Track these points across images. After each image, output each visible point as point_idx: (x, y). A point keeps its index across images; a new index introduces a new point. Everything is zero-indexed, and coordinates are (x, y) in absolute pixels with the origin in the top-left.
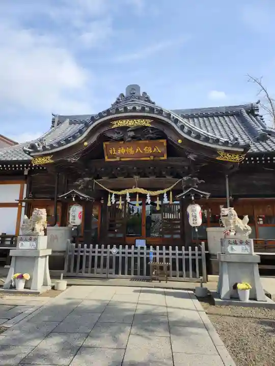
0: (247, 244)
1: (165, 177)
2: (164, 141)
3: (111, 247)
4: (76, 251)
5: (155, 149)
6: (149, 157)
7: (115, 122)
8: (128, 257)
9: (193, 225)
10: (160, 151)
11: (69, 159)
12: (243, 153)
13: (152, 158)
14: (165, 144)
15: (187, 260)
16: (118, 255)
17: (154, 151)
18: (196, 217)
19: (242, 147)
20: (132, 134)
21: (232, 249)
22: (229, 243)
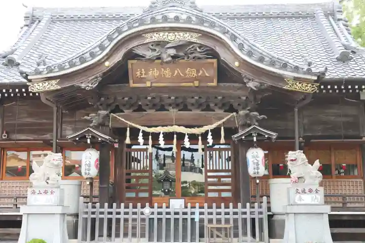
0: (317, 192)
1: (214, 111)
2: (215, 61)
3: (143, 207)
4: (93, 213)
5: (201, 72)
6: (193, 82)
7: (149, 35)
8: (167, 219)
10: (207, 75)
11: (83, 86)
12: (316, 81)
13: (196, 83)
14: (215, 65)
15: (245, 220)
16: (152, 216)
17: (199, 74)
18: (258, 164)
19: (315, 74)
20: (172, 52)
21: (300, 199)
22: (297, 192)
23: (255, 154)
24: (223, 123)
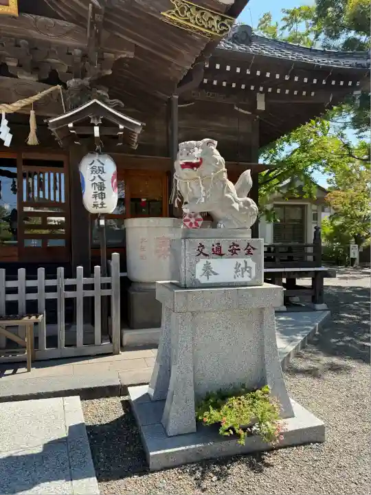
0: (249, 253)
1: (15, 76)
9: (92, 210)
18: (102, 187)
21: (208, 270)
22: (201, 252)
23: (97, 164)
24: (36, 102)
